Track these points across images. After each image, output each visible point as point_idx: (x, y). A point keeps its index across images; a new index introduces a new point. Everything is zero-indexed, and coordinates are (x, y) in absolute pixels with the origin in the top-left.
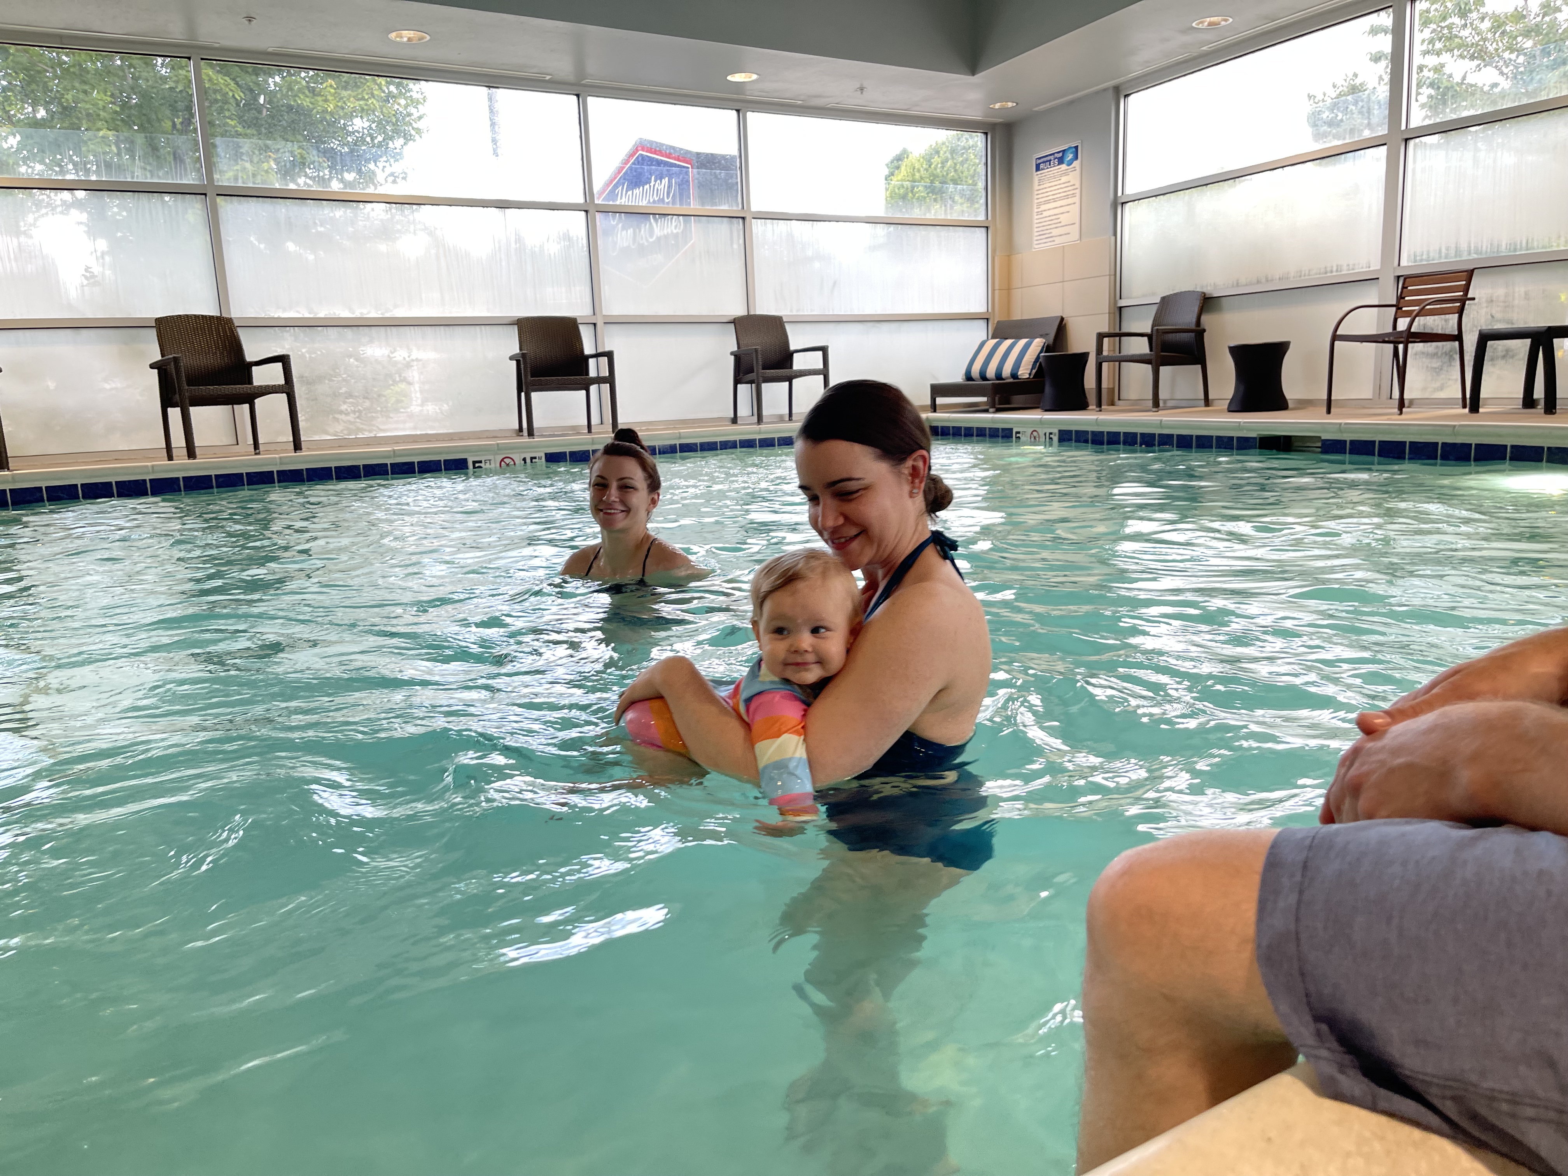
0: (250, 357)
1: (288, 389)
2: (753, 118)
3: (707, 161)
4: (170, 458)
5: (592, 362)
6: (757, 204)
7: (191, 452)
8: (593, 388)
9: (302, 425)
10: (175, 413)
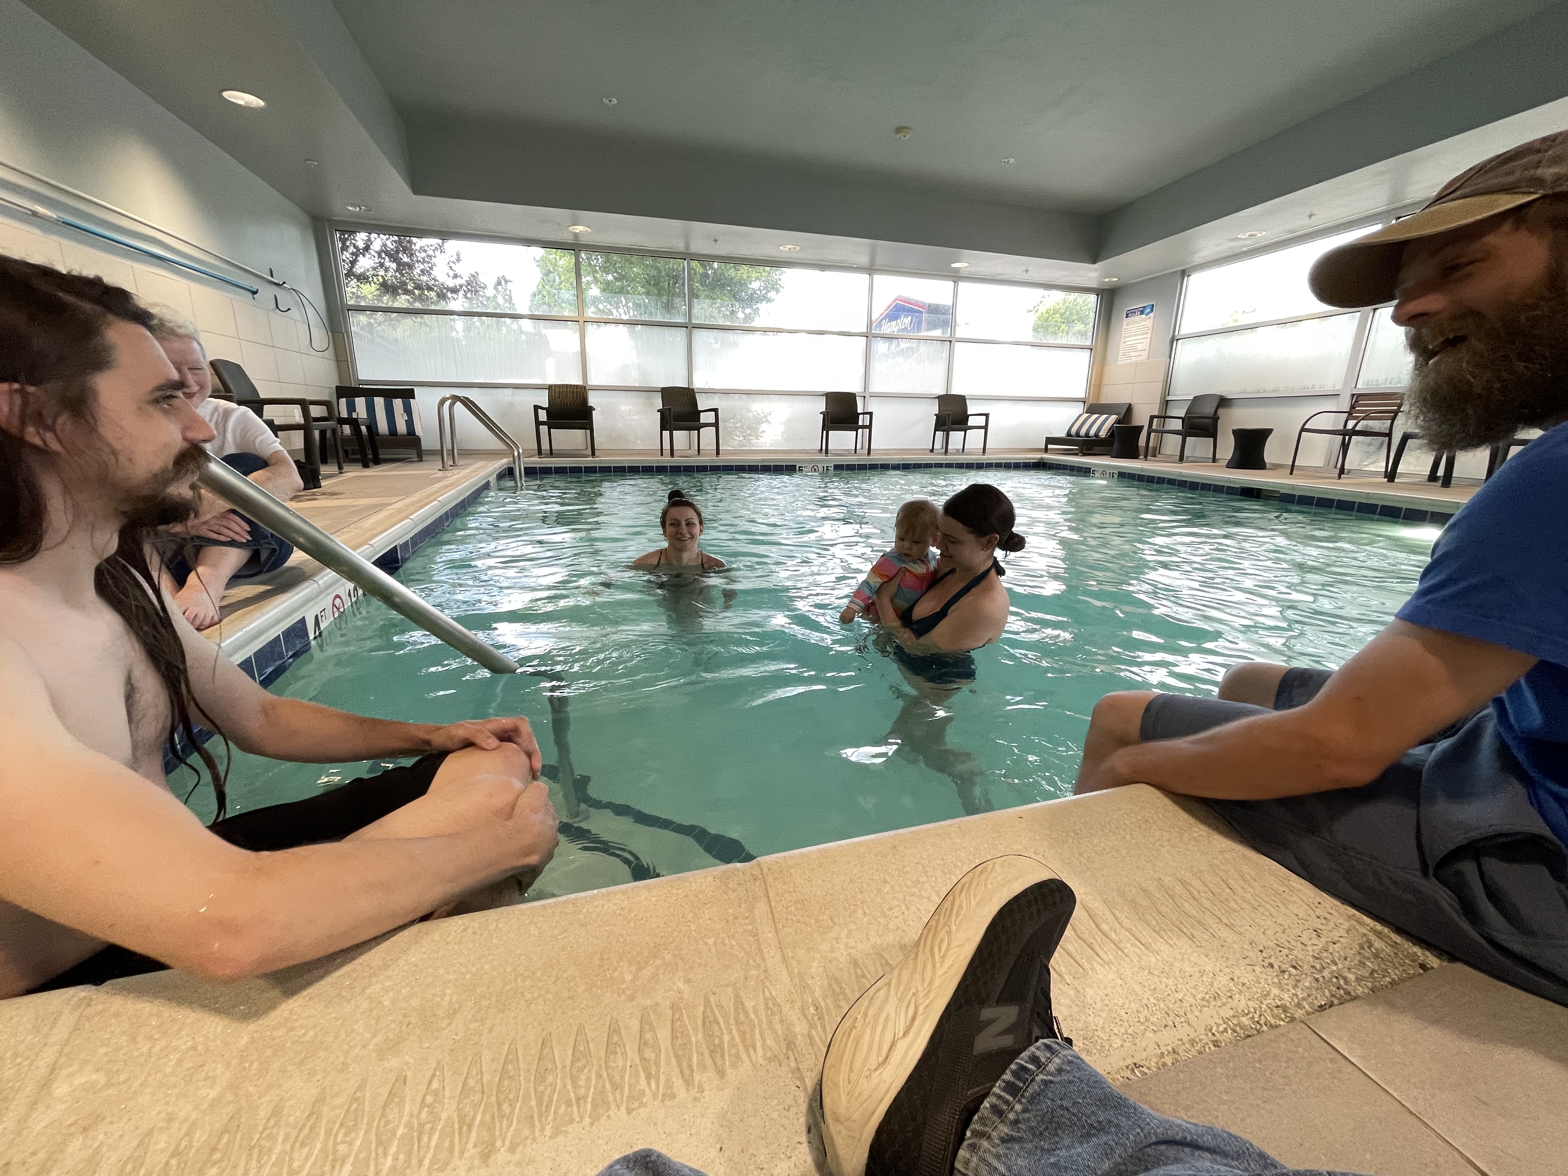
0: (699, 409)
1: (716, 425)
2: (962, 285)
3: (934, 309)
4: (662, 455)
5: (861, 417)
6: (959, 334)
7: (672, 455)
8: (860, 431)
9: (720, 441)
10: (666, 434)
